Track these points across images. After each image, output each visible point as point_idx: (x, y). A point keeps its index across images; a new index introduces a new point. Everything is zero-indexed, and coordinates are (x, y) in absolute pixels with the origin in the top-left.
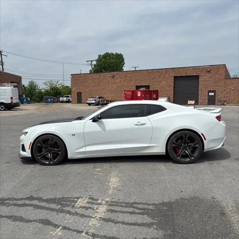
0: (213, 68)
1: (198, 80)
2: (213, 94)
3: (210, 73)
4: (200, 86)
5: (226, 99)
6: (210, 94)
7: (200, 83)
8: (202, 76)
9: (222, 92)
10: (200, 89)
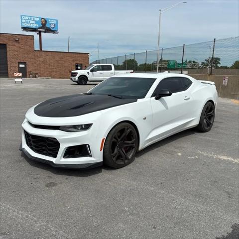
0: (22, 38)
1: (6, 49)
2: (23, 66)
3: (18, 43)
4: (8, 57)
5: (37, 72)
6: (21, 66)
7: (8, 53)
8: (9, 45)
9: (33, 64)
10: (8, 60)
